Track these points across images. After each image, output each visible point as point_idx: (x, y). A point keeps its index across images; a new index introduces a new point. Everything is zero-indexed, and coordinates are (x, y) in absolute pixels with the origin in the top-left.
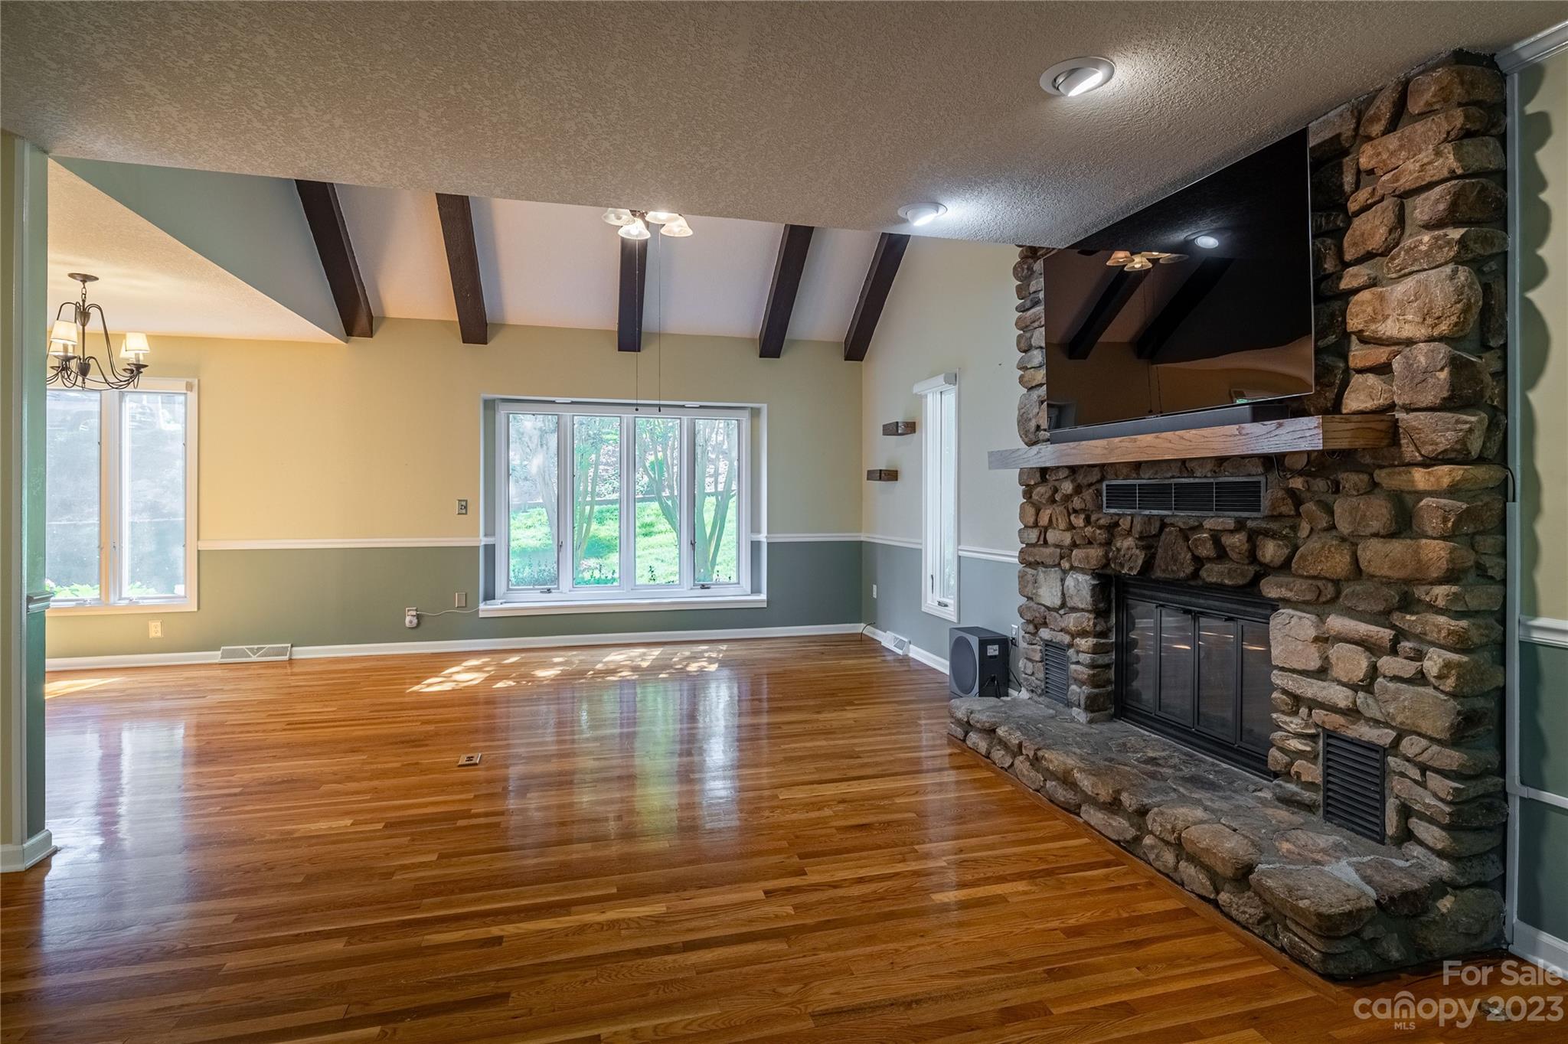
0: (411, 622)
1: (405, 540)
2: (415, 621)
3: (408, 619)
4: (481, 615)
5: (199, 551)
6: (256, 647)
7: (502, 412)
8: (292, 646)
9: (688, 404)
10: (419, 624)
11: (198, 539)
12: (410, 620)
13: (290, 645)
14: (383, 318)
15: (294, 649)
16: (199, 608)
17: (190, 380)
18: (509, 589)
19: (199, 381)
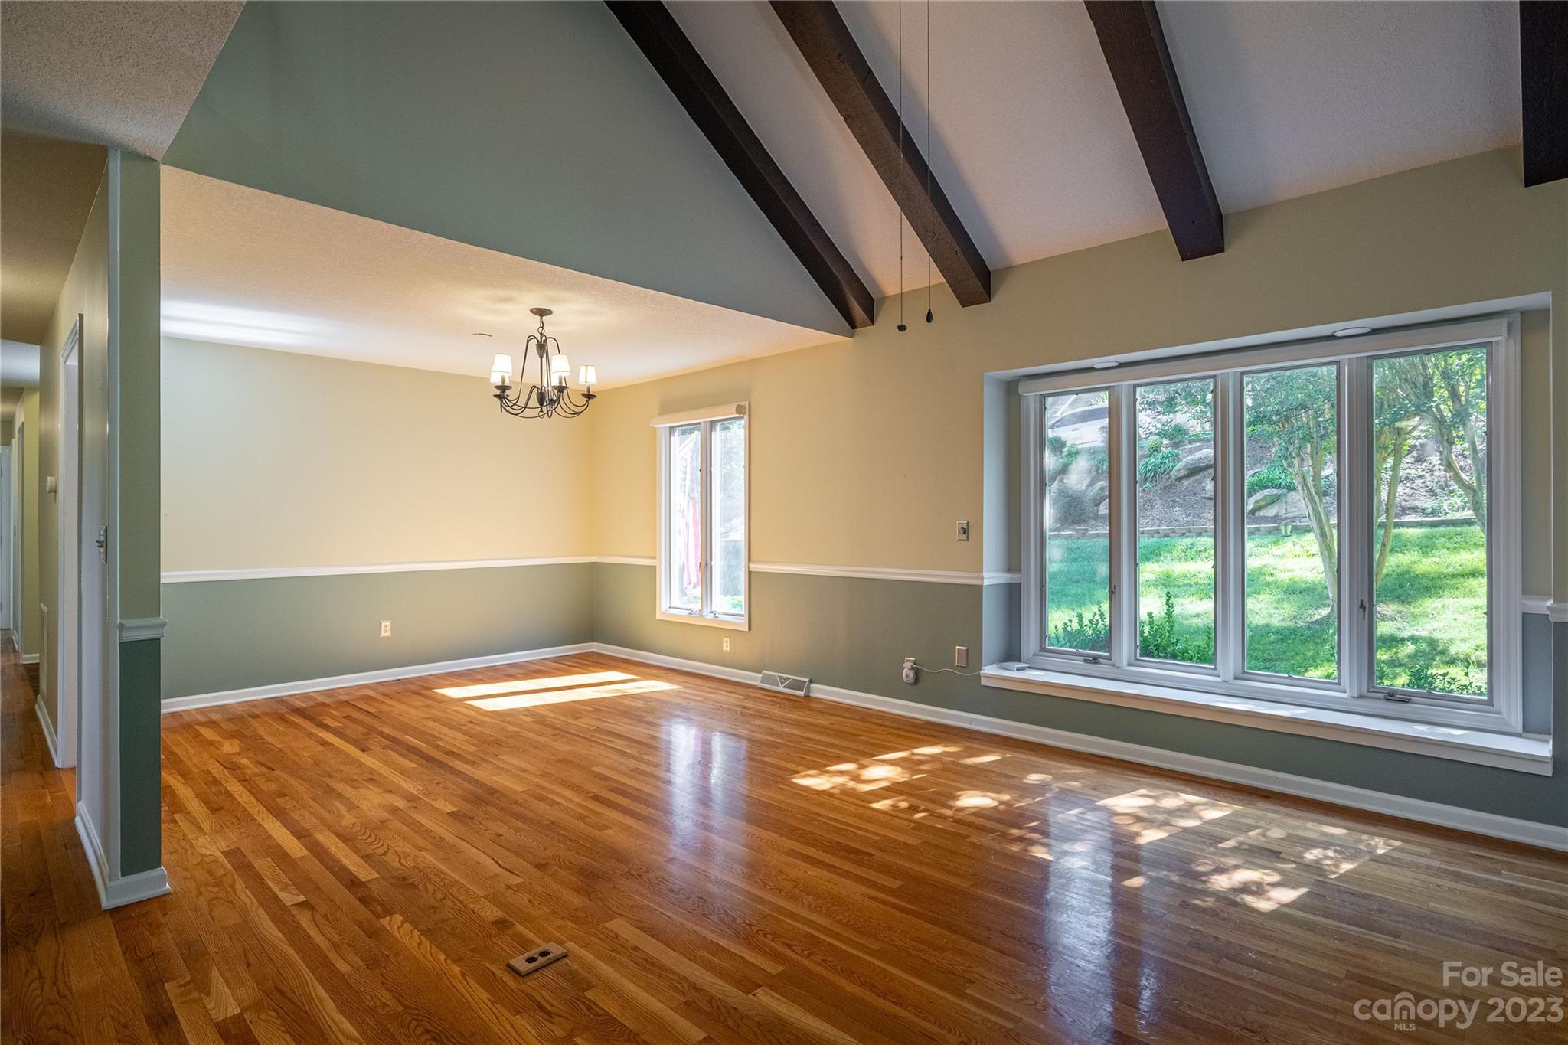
0: (907, 676)
1: (906, 571)
2: (912, 675)
3: (905, 671)
4: (984, 682)
5: (750, 572)
6: (785, 676)
7: (1030, 394)
8: (811, 682)
9: (1340, 328)
10: (917, 680)
11: (749, 560)
12: (907, 673)
13: (807, 680)
14: (884, 298)
15: (813, 685)
16: (750, 629)
17: (742, 403)
18: (1043, 649)
19: (750, 403)
